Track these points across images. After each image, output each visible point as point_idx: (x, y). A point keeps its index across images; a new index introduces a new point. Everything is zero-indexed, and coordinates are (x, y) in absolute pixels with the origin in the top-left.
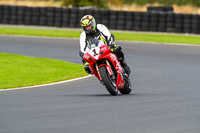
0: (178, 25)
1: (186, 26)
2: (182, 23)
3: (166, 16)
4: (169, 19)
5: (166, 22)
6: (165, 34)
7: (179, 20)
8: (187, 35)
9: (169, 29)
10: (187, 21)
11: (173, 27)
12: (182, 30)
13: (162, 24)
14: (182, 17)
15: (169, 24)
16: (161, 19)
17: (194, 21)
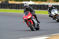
1: (13, 7)
2: (12, 6)
5: (7, 6)
6: (6, 9)
7: (11, 5)
8: (13, 9)
10: (13, 5)
11: (9, 7)
12: (11, 8)
13: (5, 7)
14: (12, 4)
15: (8, 7)
16: (6, 5)
17: (15, 5)
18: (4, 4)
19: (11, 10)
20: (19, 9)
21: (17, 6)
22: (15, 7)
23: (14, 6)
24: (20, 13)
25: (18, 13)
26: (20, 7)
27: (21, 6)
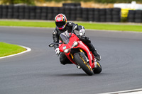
0: (84, 16)
1: (90, 16)
2: (88, 14)
3: (76, 9)
4: (78, 12)
5: (76, 14)
8: (91, 23)
9: (78, 19)
10: (91, 13)
11: (81, 17)
12: (87, 19)
14: (87, 10)
15: (78, 15)
16: (73, 12)
17: (96, 13)
18: (70, 10)
19: (87, 23)
20: (105, 21)
21: (100, 15)
22: (96, 16)
23: (93, 15)
24: (109, 31)
25: (104, 30)
26: (108, 16)
27: (111, 14)
